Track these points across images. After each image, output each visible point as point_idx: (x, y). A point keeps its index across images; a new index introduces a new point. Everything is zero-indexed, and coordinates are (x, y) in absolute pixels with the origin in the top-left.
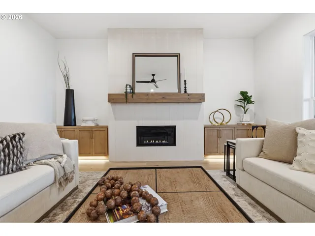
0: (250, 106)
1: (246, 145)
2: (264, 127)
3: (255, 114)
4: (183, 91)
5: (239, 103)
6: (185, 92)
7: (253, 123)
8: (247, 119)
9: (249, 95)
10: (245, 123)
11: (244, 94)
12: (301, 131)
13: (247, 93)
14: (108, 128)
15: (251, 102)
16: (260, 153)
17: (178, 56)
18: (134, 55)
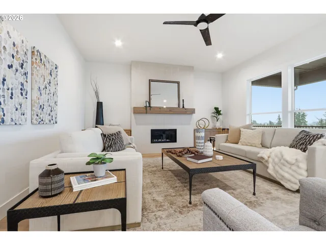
0: (220, 117)
1: (220, 138)
2: (228, 129)
3: (223, 122)
4: (181, 107)
5: (213, 115)
6: (183, 107)
7: (221, 127)
8: (218, 125)
9: (220, 110)
10: (218, 127)
11: (216, 109)
12: (242, 129)
13: (218, 108)
14: (131, 131)
15: (221, 114)
16: (227, 141)
17: (178, 83)
18: (150, 81)
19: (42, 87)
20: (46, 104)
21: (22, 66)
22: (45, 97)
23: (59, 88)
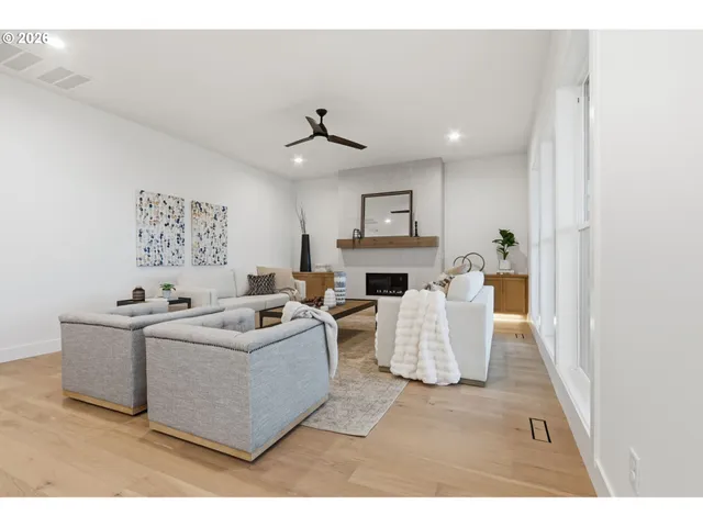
4: (414, 234)
5: (496, 245)
6: (417, 235)
7: (512, 272)
8: (505, 267)
11: (505, 233)
17: (410, 192)
18: (364, 197)
19: (202, 232)
20: (209, 246)
21: (178, 221)
22: (206, 241)
23: (228, 229)
